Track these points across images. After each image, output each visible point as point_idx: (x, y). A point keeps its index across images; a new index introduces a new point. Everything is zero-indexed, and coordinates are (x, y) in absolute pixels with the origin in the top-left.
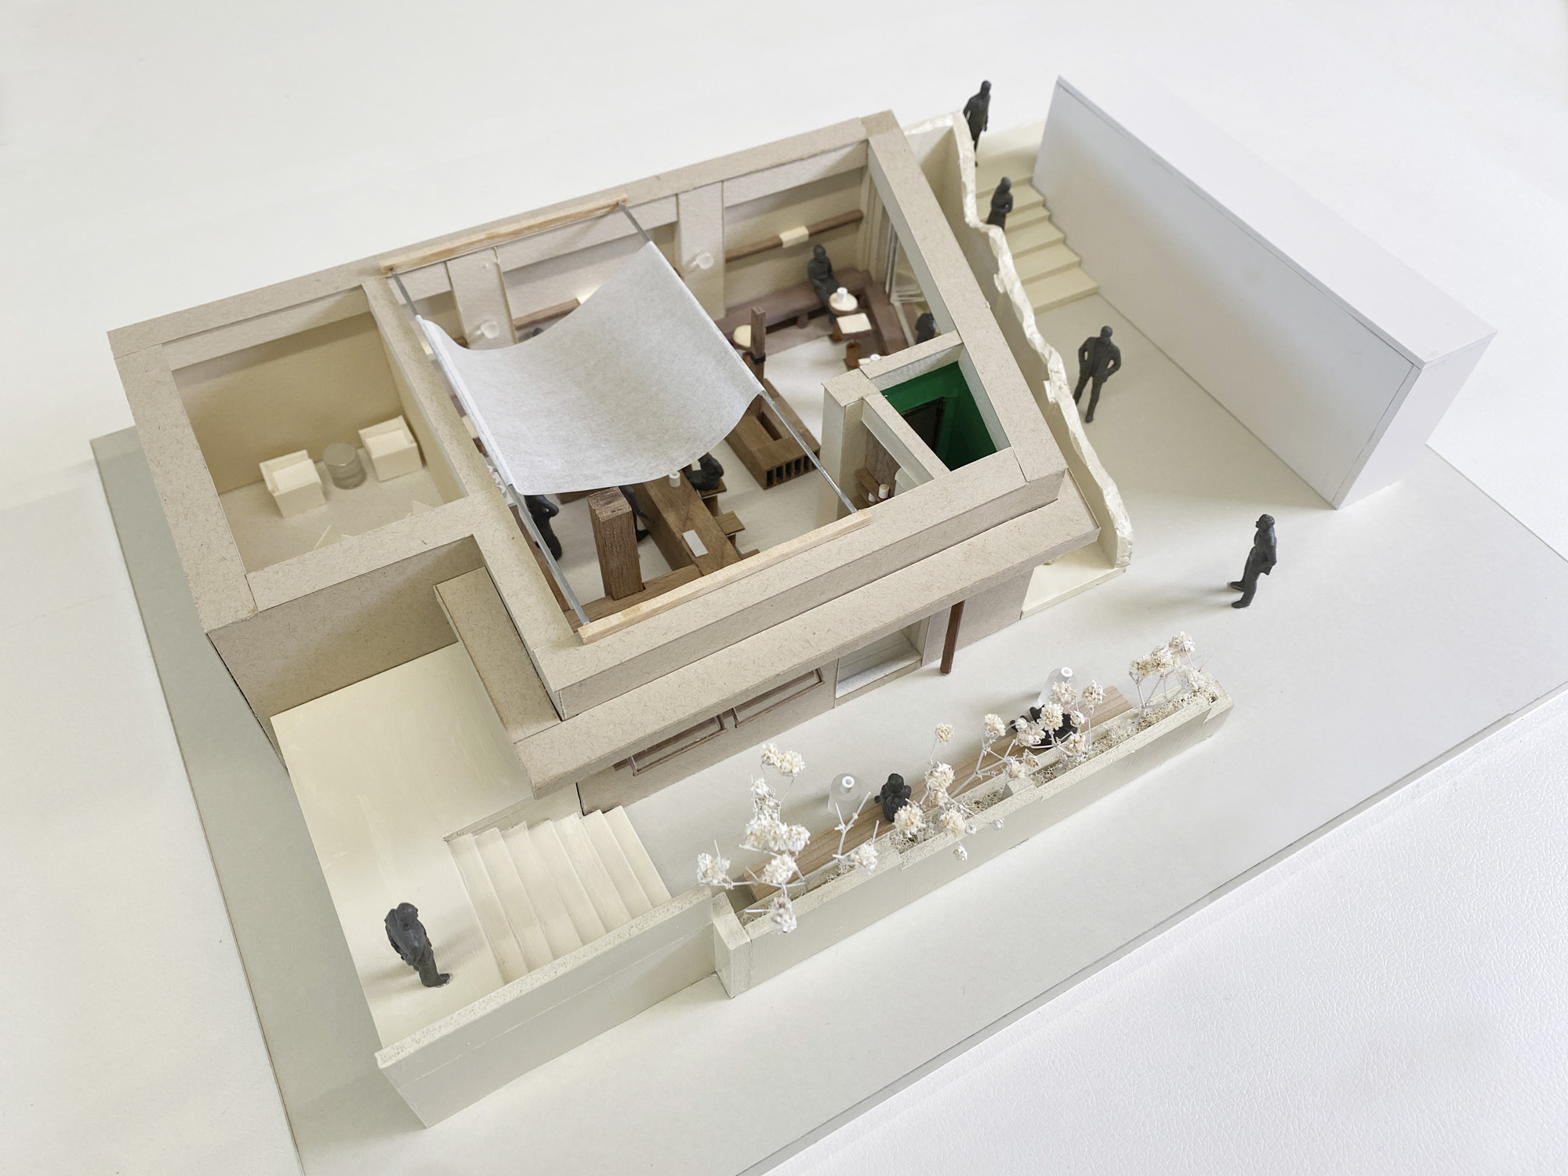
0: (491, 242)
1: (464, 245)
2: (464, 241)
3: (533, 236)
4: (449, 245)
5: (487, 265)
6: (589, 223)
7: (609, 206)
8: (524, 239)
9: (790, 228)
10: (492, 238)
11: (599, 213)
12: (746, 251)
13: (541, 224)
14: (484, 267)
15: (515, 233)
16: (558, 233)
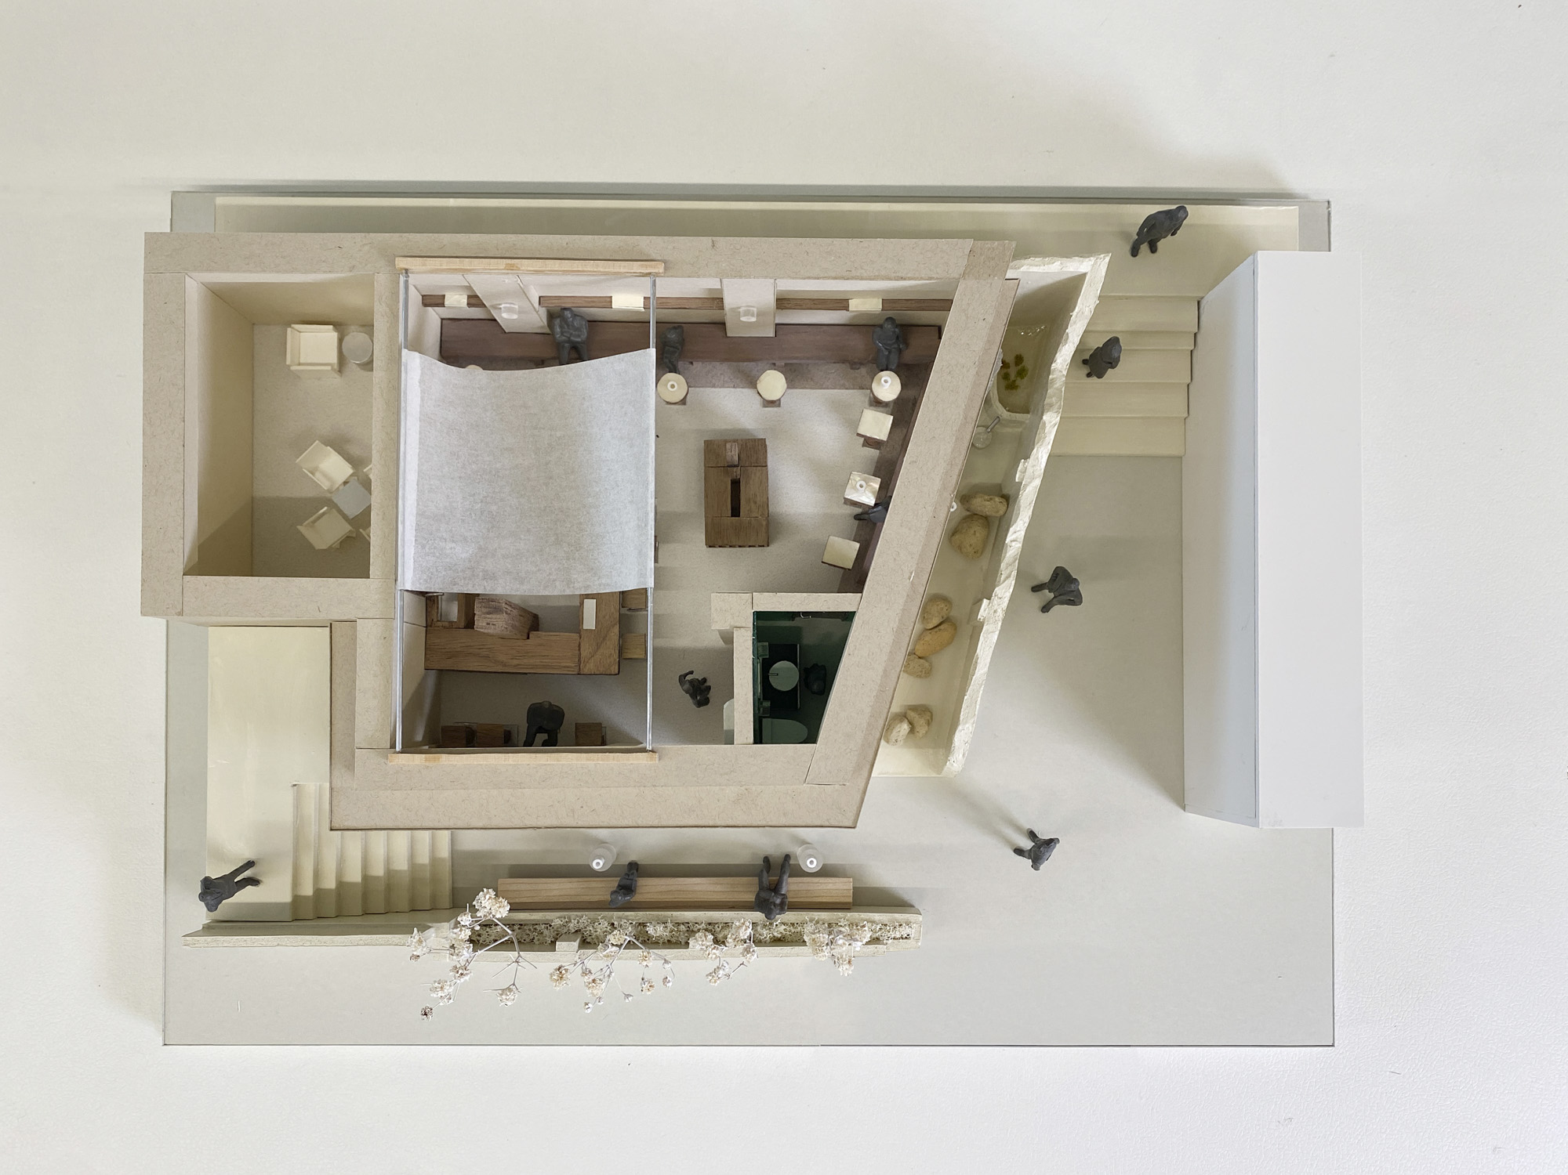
1: (482, 268)
3: (555, 274)
4: (466, 266)
7: (641, 273)
11: (629, 274)
13: (565, 270)
16: (583, 278)
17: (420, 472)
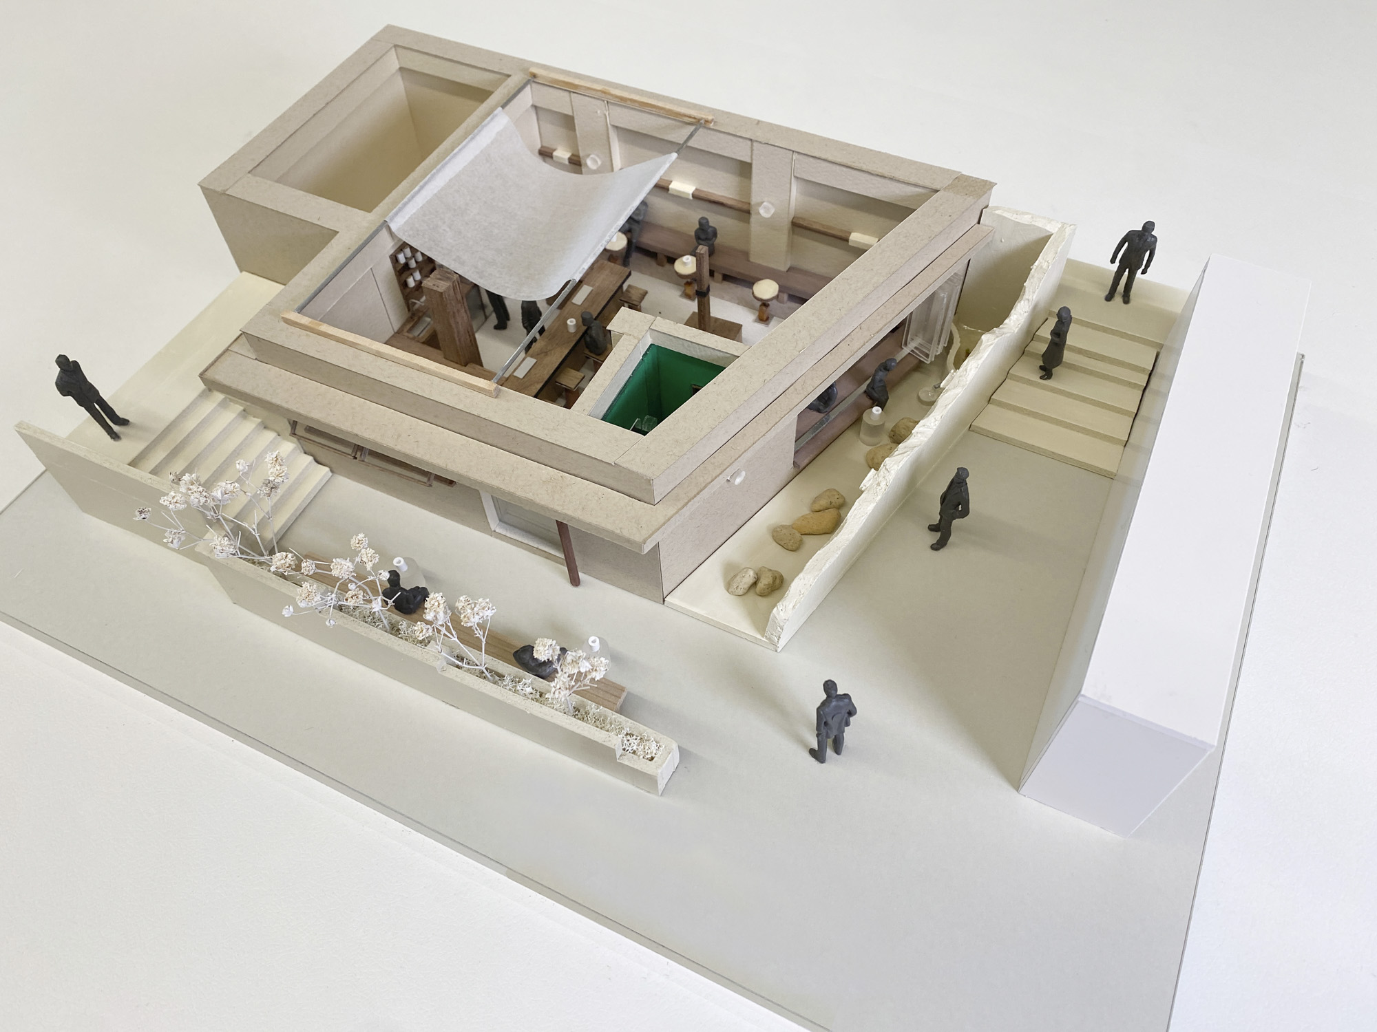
0: (603, 95)
1: (585, 87)
2: (588, 85)
3: (632, 108)
4: (577, 82)
5: (599, 112)
6: (678, 123)
7: (695, 118)
8: (625, 107)
9: (864, 233)
10: (604, 92)
11: (686, 119)
12: (815, 226)
13: (642, 102)
14: (597, 112)
15: (622, 99)
16: (653, 118)
17: (458, 176)
